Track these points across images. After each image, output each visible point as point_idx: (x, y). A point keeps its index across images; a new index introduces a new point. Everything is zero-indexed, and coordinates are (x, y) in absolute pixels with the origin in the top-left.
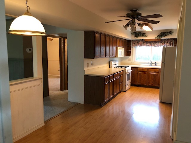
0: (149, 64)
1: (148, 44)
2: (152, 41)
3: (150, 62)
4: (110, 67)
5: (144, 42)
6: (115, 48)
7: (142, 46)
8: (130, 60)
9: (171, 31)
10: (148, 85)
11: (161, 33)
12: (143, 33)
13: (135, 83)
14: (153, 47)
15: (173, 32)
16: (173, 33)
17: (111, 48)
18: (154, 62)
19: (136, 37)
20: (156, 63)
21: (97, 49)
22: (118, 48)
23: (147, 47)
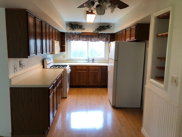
0: (87, 61)
1: (84, 39)
2: (89, 36)
3: (87, 59)
4: (44, 67)
5: (80, 36)
6: (51, 41)
7: (78, 41)
8: (64, 57)
9: (109, 25)
10: (87, 85)
11: (100, 27)
12: (80, 25)
13: (73, 84)
14: (90, 42)
15: (111, 26)
16: (111, 28)
17: (48, 41)
18: (91, 59)
19: (72, 29)
20: (93, 60)
21: (32, 42)
22: (54, 41)
23: (84, 42)
